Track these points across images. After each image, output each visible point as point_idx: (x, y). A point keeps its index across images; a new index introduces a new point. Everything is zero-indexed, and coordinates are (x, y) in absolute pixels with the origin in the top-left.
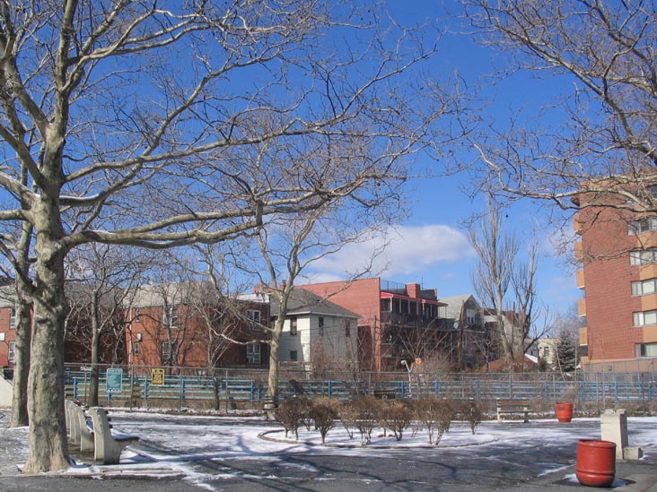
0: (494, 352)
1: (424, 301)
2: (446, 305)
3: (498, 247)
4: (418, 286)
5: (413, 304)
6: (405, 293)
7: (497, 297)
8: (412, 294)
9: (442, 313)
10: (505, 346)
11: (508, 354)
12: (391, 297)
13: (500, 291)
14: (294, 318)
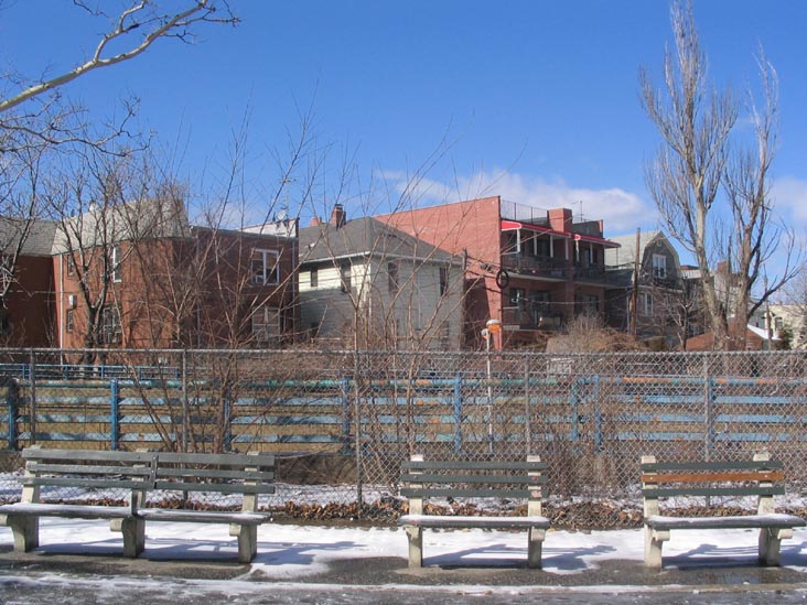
0: (696, 322)
1: (578, 238)
2: (618, 246)
3: (697, 120)
4: (567, 214)
5: (559, 243)
6: (546, 224)
7: (697, 213)
8: (558, 226)
9: (611, 258)
10: (711, 305)
11: (717, 320)
12: (518, 228)
13: (701, 199)
14: (345, 265)
